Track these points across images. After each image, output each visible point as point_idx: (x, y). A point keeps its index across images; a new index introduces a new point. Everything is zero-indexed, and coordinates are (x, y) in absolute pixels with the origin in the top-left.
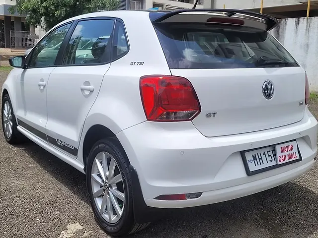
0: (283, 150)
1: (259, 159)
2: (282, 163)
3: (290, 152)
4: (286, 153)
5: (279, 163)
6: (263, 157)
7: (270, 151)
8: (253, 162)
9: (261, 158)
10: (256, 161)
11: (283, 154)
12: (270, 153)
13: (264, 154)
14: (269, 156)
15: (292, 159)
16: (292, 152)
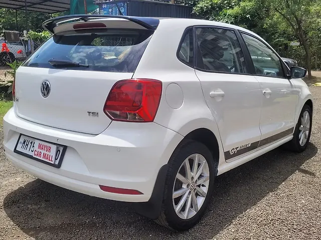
0: (40, 146)
1: (26, 145)
2: (35, 157)
3: (47, 153)
4: (43, 152)
6: (30, 144)
8: (22, 145)
11: (40, 150)
13: (31, 143)
14: (33, 146)
15: (47, 161)
16: (49, 154)
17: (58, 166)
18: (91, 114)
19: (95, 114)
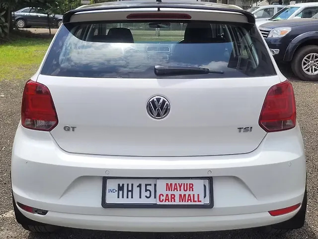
0: (169, 187)
1: (128, 191)
2: (163, 203)
3: (187, 193)
4: (177, 194)
5: (159, 203)
7: (150, 185)
8: (117, 193)
9: (132, 191)
10: (121, 192)
11: (170, 193)
12: (148, 188)
13: (140, 186)
14: (146, 190)
15: (189, 203)
16: (191, 193)
17: (211, 205)
18: (242, 130)
19: (248, 129)
